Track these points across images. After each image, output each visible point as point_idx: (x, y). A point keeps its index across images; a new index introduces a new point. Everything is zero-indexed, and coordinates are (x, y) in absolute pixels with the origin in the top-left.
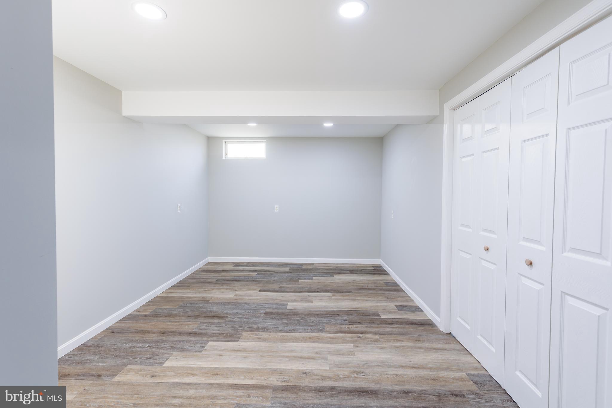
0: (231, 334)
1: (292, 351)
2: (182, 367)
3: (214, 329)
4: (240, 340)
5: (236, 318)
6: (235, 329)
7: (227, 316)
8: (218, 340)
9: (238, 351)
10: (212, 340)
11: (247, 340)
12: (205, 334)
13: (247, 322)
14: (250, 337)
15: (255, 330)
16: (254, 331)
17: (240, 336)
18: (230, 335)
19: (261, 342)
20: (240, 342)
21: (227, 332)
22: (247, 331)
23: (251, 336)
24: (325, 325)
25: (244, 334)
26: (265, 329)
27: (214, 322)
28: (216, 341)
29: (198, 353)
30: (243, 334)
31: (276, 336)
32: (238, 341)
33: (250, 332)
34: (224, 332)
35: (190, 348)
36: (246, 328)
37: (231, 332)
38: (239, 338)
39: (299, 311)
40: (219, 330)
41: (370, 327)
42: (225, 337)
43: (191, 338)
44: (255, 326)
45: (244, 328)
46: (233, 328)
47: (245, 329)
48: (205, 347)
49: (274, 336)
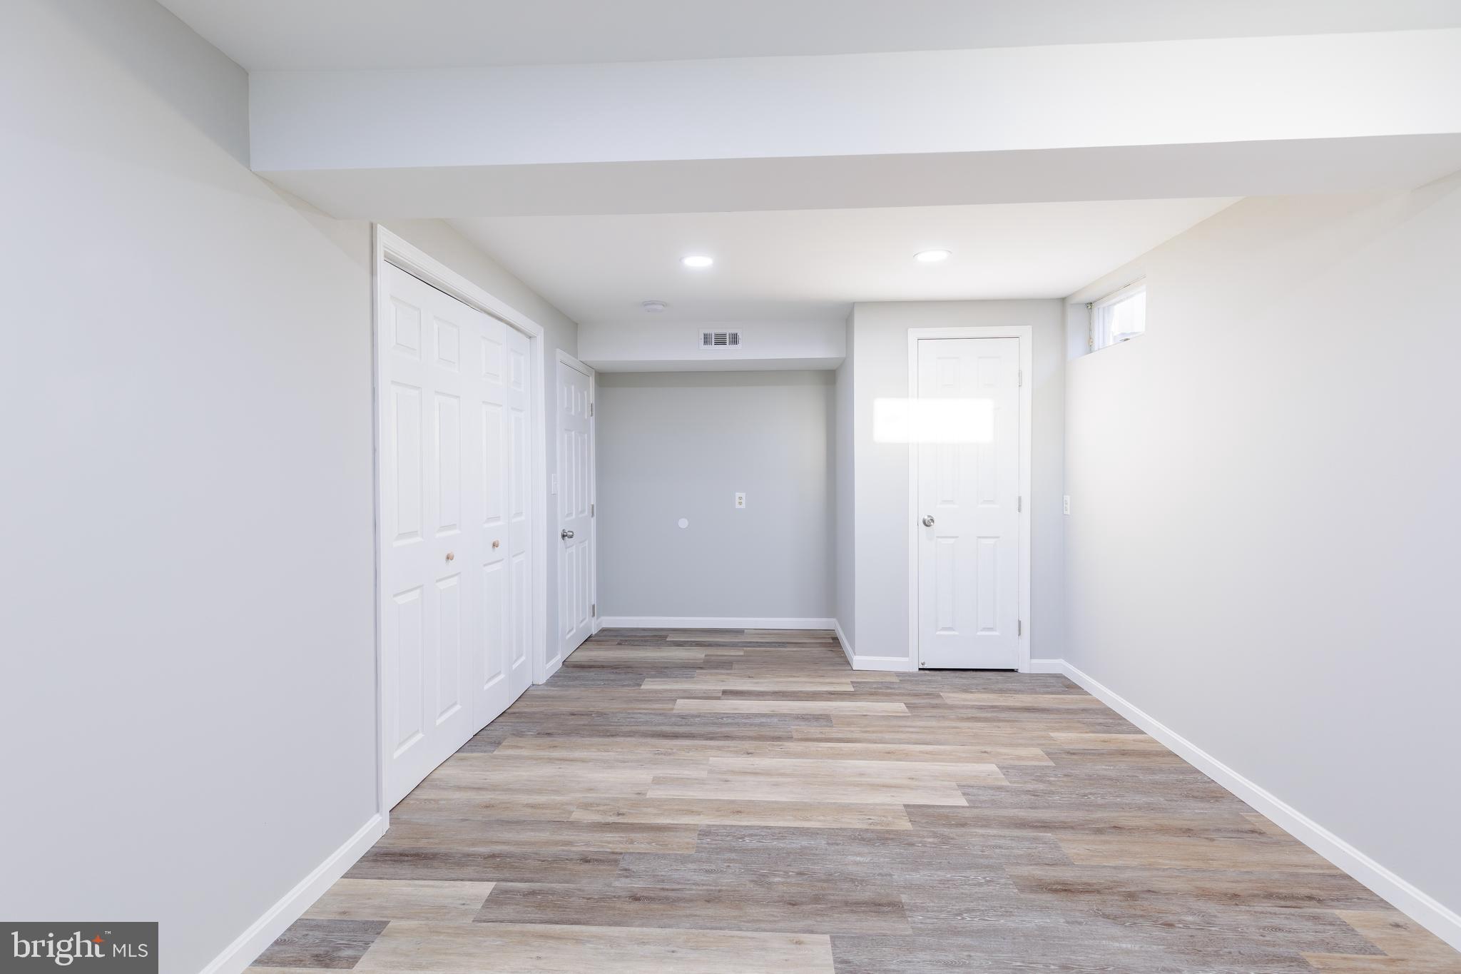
4: (904, 808)
9: (886, 786)
10: (968, 810)
11: (886, 807)
13: (931, 863)
14: (886, 816)
15: (888, 836)
16: (889, 832)
17: (910, 818)
18: (941, 822)
19: (852, 804)
20: (897, 803)
21: (958, 831)
22: (907, 833)
23: (884, 819)
25: (907, 825)
30: (910, 824)
31: (821, 818)
32: (906, 805)
33: (896, 831)
35: (992, 792)
37: (946, 830)
38: (910, 813)
40: (984, 836)
42: (947, 816)
43: (1022, 813)
44: (895, 849)
45: (922, 842)
47: (916, 839)
48: (963, 794)
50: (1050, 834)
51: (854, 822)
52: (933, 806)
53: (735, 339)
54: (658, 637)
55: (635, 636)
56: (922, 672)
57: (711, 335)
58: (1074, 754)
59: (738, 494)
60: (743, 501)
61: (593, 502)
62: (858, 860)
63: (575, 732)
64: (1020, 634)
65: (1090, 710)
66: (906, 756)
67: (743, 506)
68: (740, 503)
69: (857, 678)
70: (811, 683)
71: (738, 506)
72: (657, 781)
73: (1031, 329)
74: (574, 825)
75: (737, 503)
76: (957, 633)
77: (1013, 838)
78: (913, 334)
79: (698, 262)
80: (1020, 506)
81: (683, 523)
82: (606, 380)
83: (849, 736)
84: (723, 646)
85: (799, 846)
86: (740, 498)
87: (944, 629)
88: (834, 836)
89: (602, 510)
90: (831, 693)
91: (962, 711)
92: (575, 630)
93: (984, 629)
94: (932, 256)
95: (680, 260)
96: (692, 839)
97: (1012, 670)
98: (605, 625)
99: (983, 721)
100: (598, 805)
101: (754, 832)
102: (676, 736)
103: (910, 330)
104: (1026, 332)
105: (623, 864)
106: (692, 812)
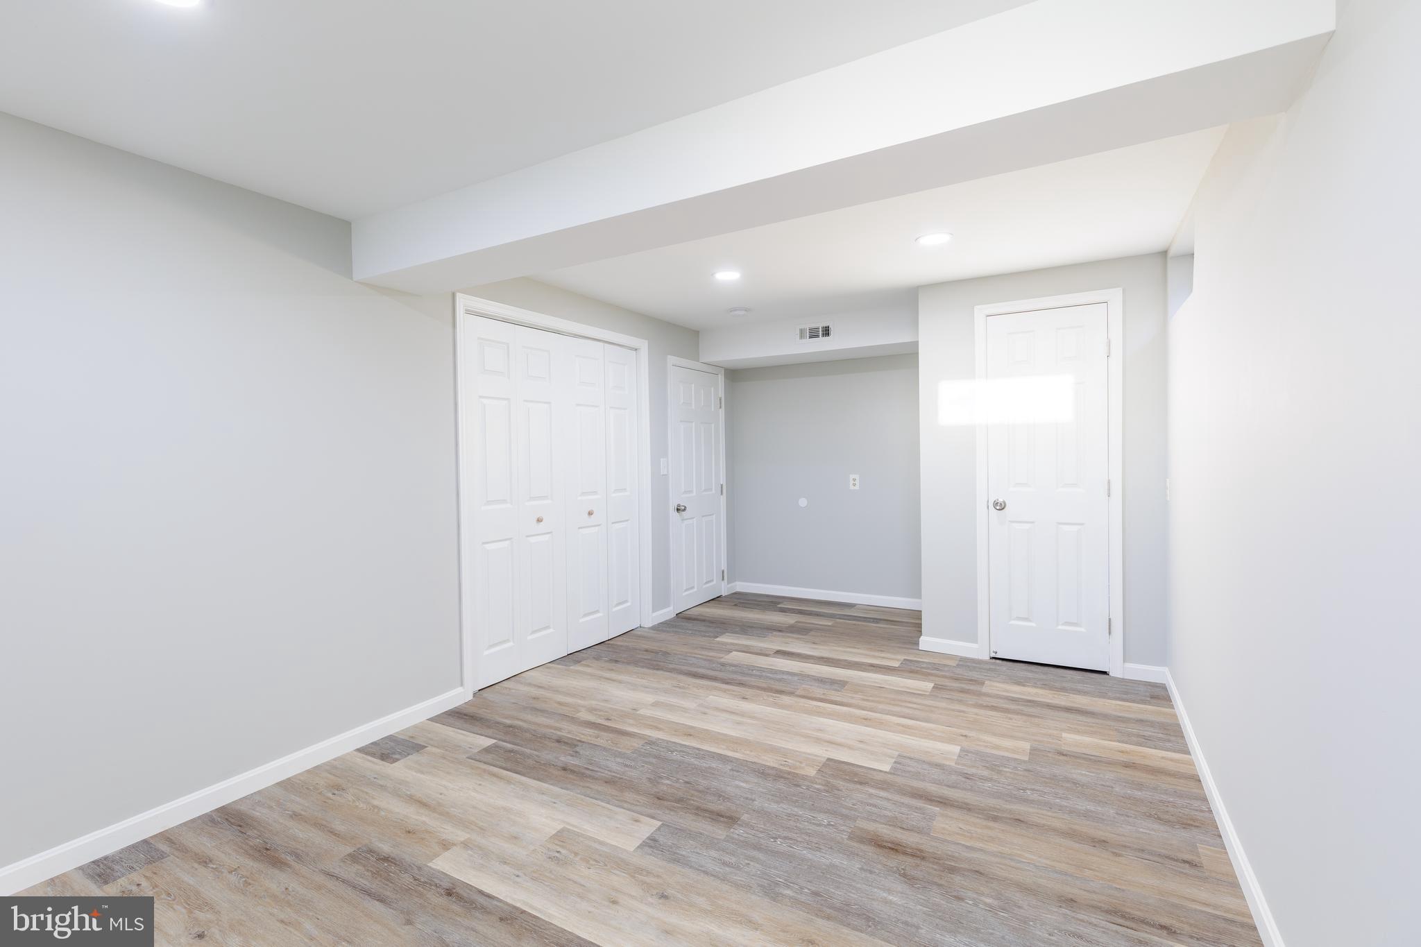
0: (841, 778)
1: (739, 723)
2: (925, 738)
3: (885, 803)
4: (825, 760)
5: (825, 826)
6: (830, 788)
7: (850, 838)
8: (872, 772)
9: (831, 742)
10: (883, 774)
11: (810, 757)
12: (902, 791)
13: (797, 801)
14: (801, 762)
15: (786, 776)
16: (789, 773)
17: (821, 768)
18: (844, 777)
19: (784, 748)
20: (824, 755)
21: (851, 786)
22: (804, 778)
23: (798, 764)
24: (629, 752)
25: (812, 772)
26: (762, 772)
27: (891, 828)
28: (874, 770)
29: (905, 754)
30: (815, 772)
31: (748, 752)
32: (829, 759)
33: (797, 774)
34: (859, 786)
35: (925, 766)
36: (805, 785)
37: (841, 783)
38: (825, 765)
39: (638, 808)
40: (870, 795)
41: (556, 729)
42: (856, 774)
43: (933, 788)
44: (781, 785)
45: (808, 786)
46: (836, 792)
47: (807, 783)
48: (895, 762)
49: (752, 753)
50: (938, 809)
51: (770, 761)
52: (853, 765)
53: (826, 331)
54: (772, 603)
55: (755, 600)
56: (994, 660)
57: (805, 329)
58: (1066, 755)
59: (852, 477)
60: (857, 482)
61: (723, 481)
62: (740, 786)
63: (636, 663)
64: (1110, 633)
65: (1147, 721)
66: (880, 725)
67: (857, 487)
68: (854, 485)
69: (915, 657)
70: (866, 655)
71: (852, 487)
72: (656, 704)
73: (1121, 292)
74: (573, 720)
75: (851, 484)
76: (1033, 624)
77: (895, 803)
78: (980, 311)
79: (728, 276)
80: (1109, 490)
81: (803, 502)
82: (736, 376)
83: (845, 700)
84: (821, 616)
85: (707, 766)
86: (854, 480)
87: (1019, 619)
88: (740, 767)
89: (733, 489)
90: (872, 665)
91: (988, 699)
92: (695, 590)
93: (1067, 623)
94: (934, 239)
95: (712, 275)
96: (636, 743)
97: (1105, 673)
98: (739, 589)
99: (1002, 712)
100: (601, 711)
101: (684, 750)
102: (703, 677)
103: (977, 308)
104: (1115, 296)
105: (578, 749)
106: (657, 728)
